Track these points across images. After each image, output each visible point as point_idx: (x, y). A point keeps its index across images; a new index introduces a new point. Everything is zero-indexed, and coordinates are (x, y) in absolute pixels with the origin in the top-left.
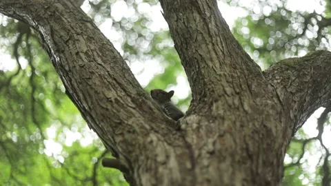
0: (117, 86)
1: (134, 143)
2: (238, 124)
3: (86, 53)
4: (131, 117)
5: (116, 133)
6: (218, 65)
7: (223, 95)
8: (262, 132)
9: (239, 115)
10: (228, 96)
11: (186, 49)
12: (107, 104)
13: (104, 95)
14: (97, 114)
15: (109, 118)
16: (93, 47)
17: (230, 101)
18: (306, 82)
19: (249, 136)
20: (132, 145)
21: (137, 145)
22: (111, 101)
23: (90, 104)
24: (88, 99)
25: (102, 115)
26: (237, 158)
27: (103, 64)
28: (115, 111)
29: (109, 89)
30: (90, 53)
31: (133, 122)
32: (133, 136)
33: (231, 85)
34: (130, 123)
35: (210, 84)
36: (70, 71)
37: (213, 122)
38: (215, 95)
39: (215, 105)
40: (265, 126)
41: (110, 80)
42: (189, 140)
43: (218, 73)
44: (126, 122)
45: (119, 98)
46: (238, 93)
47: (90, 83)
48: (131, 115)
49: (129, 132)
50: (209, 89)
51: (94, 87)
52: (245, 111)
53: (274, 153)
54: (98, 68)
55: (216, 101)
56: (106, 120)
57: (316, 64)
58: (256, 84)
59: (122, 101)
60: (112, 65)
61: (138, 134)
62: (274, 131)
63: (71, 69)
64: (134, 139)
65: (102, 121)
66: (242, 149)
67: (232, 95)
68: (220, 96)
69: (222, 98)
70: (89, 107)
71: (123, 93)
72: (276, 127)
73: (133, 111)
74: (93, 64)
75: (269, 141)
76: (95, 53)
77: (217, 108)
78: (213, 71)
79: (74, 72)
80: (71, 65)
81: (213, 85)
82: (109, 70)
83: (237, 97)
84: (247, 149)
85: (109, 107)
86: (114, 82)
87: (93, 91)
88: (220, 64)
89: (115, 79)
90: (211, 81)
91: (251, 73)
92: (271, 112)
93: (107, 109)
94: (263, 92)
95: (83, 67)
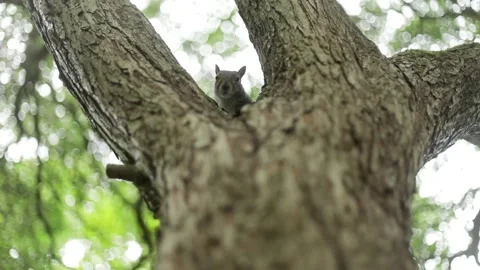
0: (139, 55)
1: (158, 128)
2: (337, 100)
3: (94, 14)
4: (157, 94)
5: (132, 118)
6: (306, 25)
7: (314, 63)
8: (378, 115)
9: (340, 89)
10: (322, 63)
11: (257, 9)
12: (121, 78)
13: (117, 65)
14: (103, 95)
15: (122, 98)
16: (107, 7)
17: (325, 70)
18: (453, 76)
19: (356, 115)
20: (156, 132)
21: (164, 131)
22: (128, 74)
23: (93, 80)
24: (92, 76)
25: (112, 94)
26: (334, 140)
27: (120, 28)
28: (132, 86)
29: (126, 59)
30: (102, 14)
31: (160, 100)
32: (158, 118)
33: (328, 52)
34: (155, 100)
35: (292, 51)
36: (67, 39)
37: (296, 99)
38: (301, 64)
39: (299, 78)
40: (384, 109)
41: (130, 48)
42: (252, 123)
43: (306, 35)
44: (148, 100)
45: (141, 71)
46: (338, 62)
47: (96, 50)
48: (157, 92)
49: (152, 113)
50: (290, 58)
51: (101, 55)
52: (349, 84)
53: (399, 148)
54: (110, 32)
55: (302, 72)
56: (117, 101)
57: (468, 57)
58: (369, 61)
59: (145, 74)
60: (135, 31)
61: (167, 116)
62: (399, 117)
63: (69, 36)
64: (160, 123)
65: (110, 104)
66: (344, 131)
67: (329, 63)
68: (308, 65)
69: (312, 67)
70: (93, 88)
71: (149, 65)
72: (403, 113)
73: (162, 86)
74: (104, 27)
75: (391, 130)
76: (109, 15)
77: (303, 80)
78: (298, 33)
79: (74, 40)
80: (69, 31)
81: (298, 52)
82: (130, 36)
83: (338, 66)
84: (352, 132)
85: (124, 82)
86: (135, 50)
87: (101, 61)
88: (311, 24)
89: (138, 48)
90: (294, 46)
91: (362, 47)
92: (394, 92)
93: (120, 85)
94: (382, 71)
95: (87, 30)
